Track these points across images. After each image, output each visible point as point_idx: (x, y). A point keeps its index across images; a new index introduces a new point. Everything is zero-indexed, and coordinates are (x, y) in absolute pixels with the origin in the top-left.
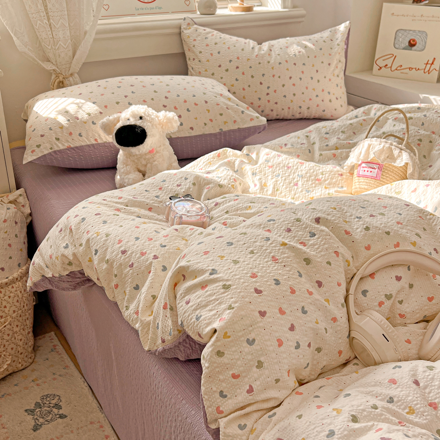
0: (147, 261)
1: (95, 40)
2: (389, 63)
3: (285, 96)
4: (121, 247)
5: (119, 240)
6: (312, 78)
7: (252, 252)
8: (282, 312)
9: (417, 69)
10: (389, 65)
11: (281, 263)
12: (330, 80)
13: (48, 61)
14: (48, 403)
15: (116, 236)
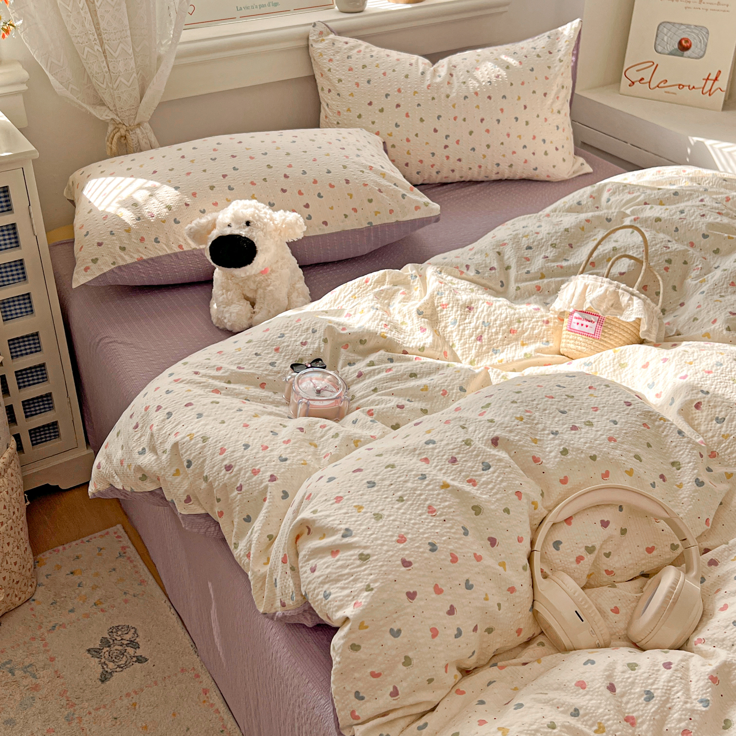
0: (262, 483)
1: (174, 67)
2: (646, 74)
3: (473, 149)
4: (224, 460)
5: (221, 449)
6: (517, 119)
7: (401, 499)
8: (438, 590)
9: (691, 87)
10: (647, 80)
11: (441, 515)
12: (546, 120)
13: (102, 103)
14: (119, 638)
15: (216, 442)
